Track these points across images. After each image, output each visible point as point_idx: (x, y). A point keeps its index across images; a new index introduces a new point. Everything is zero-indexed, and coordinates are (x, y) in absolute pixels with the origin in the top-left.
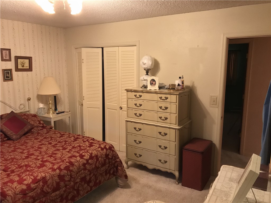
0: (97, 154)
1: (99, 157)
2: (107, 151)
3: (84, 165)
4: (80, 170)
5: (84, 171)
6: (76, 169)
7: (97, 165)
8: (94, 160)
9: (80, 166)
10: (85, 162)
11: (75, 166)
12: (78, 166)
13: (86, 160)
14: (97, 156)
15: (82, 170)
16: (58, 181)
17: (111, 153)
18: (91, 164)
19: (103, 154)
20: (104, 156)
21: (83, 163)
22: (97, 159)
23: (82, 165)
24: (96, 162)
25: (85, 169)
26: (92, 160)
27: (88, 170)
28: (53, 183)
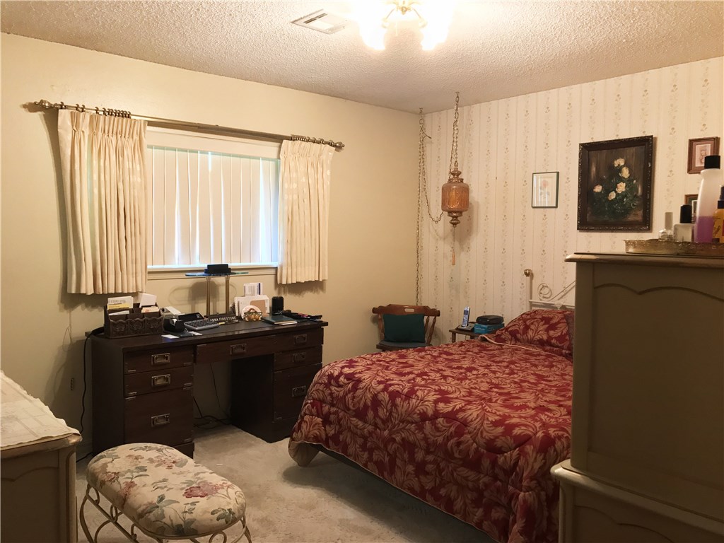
0: (472, 421)
1: (470, 433)
2: (502, 436)
3: (424, 417)
4: (409, 419)
5: (416, 429)
6: (404, 410)
7: (449, 444)
8: (450, 427)
9: (413, 411)
10: (430, 412)
11: (409, 403)
12: (411, 407)
13: (436, 410)
14: (465, 423)
15: (414, 425)
16: (369, 403)
17: (511, 455)
18: (437, 429)
19: (485, 434)
20: (482, 442)
21: (425, 410)
22: (459, 433)
23: (420, 414)
24: (451, 436)
25: (420, 428)
26: (447, 422)
27: (425, 434)
28: (361, 399)
